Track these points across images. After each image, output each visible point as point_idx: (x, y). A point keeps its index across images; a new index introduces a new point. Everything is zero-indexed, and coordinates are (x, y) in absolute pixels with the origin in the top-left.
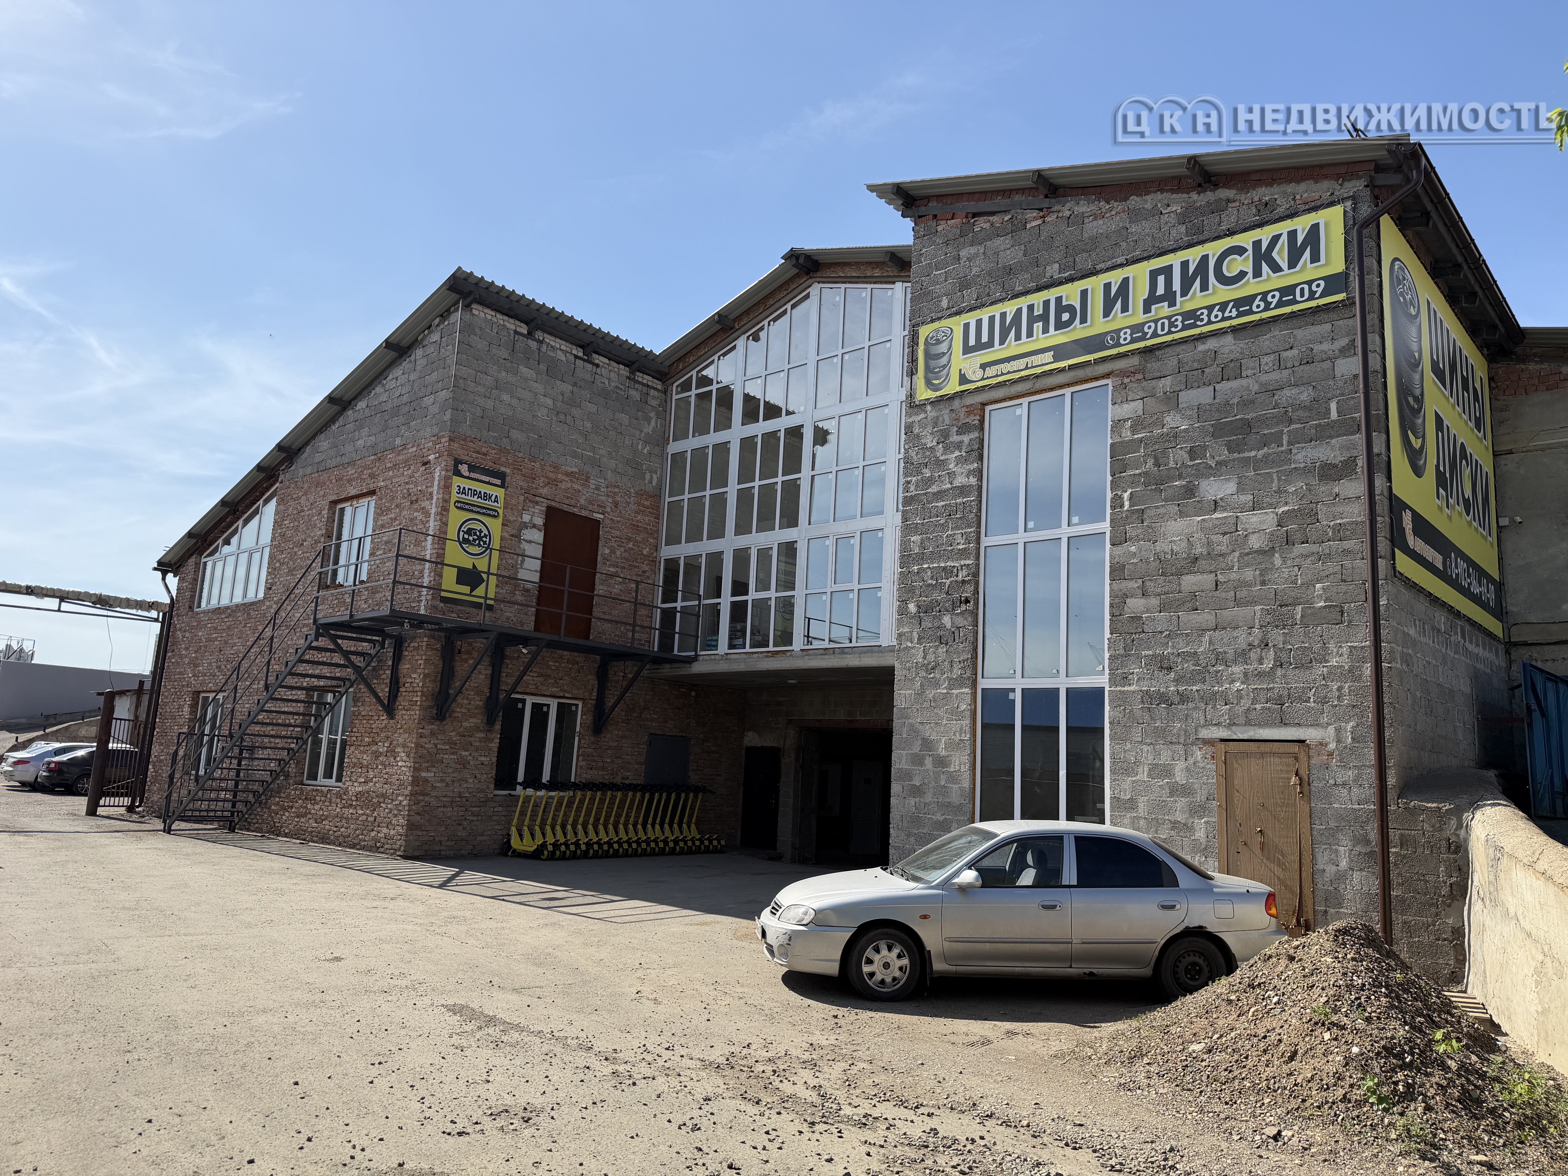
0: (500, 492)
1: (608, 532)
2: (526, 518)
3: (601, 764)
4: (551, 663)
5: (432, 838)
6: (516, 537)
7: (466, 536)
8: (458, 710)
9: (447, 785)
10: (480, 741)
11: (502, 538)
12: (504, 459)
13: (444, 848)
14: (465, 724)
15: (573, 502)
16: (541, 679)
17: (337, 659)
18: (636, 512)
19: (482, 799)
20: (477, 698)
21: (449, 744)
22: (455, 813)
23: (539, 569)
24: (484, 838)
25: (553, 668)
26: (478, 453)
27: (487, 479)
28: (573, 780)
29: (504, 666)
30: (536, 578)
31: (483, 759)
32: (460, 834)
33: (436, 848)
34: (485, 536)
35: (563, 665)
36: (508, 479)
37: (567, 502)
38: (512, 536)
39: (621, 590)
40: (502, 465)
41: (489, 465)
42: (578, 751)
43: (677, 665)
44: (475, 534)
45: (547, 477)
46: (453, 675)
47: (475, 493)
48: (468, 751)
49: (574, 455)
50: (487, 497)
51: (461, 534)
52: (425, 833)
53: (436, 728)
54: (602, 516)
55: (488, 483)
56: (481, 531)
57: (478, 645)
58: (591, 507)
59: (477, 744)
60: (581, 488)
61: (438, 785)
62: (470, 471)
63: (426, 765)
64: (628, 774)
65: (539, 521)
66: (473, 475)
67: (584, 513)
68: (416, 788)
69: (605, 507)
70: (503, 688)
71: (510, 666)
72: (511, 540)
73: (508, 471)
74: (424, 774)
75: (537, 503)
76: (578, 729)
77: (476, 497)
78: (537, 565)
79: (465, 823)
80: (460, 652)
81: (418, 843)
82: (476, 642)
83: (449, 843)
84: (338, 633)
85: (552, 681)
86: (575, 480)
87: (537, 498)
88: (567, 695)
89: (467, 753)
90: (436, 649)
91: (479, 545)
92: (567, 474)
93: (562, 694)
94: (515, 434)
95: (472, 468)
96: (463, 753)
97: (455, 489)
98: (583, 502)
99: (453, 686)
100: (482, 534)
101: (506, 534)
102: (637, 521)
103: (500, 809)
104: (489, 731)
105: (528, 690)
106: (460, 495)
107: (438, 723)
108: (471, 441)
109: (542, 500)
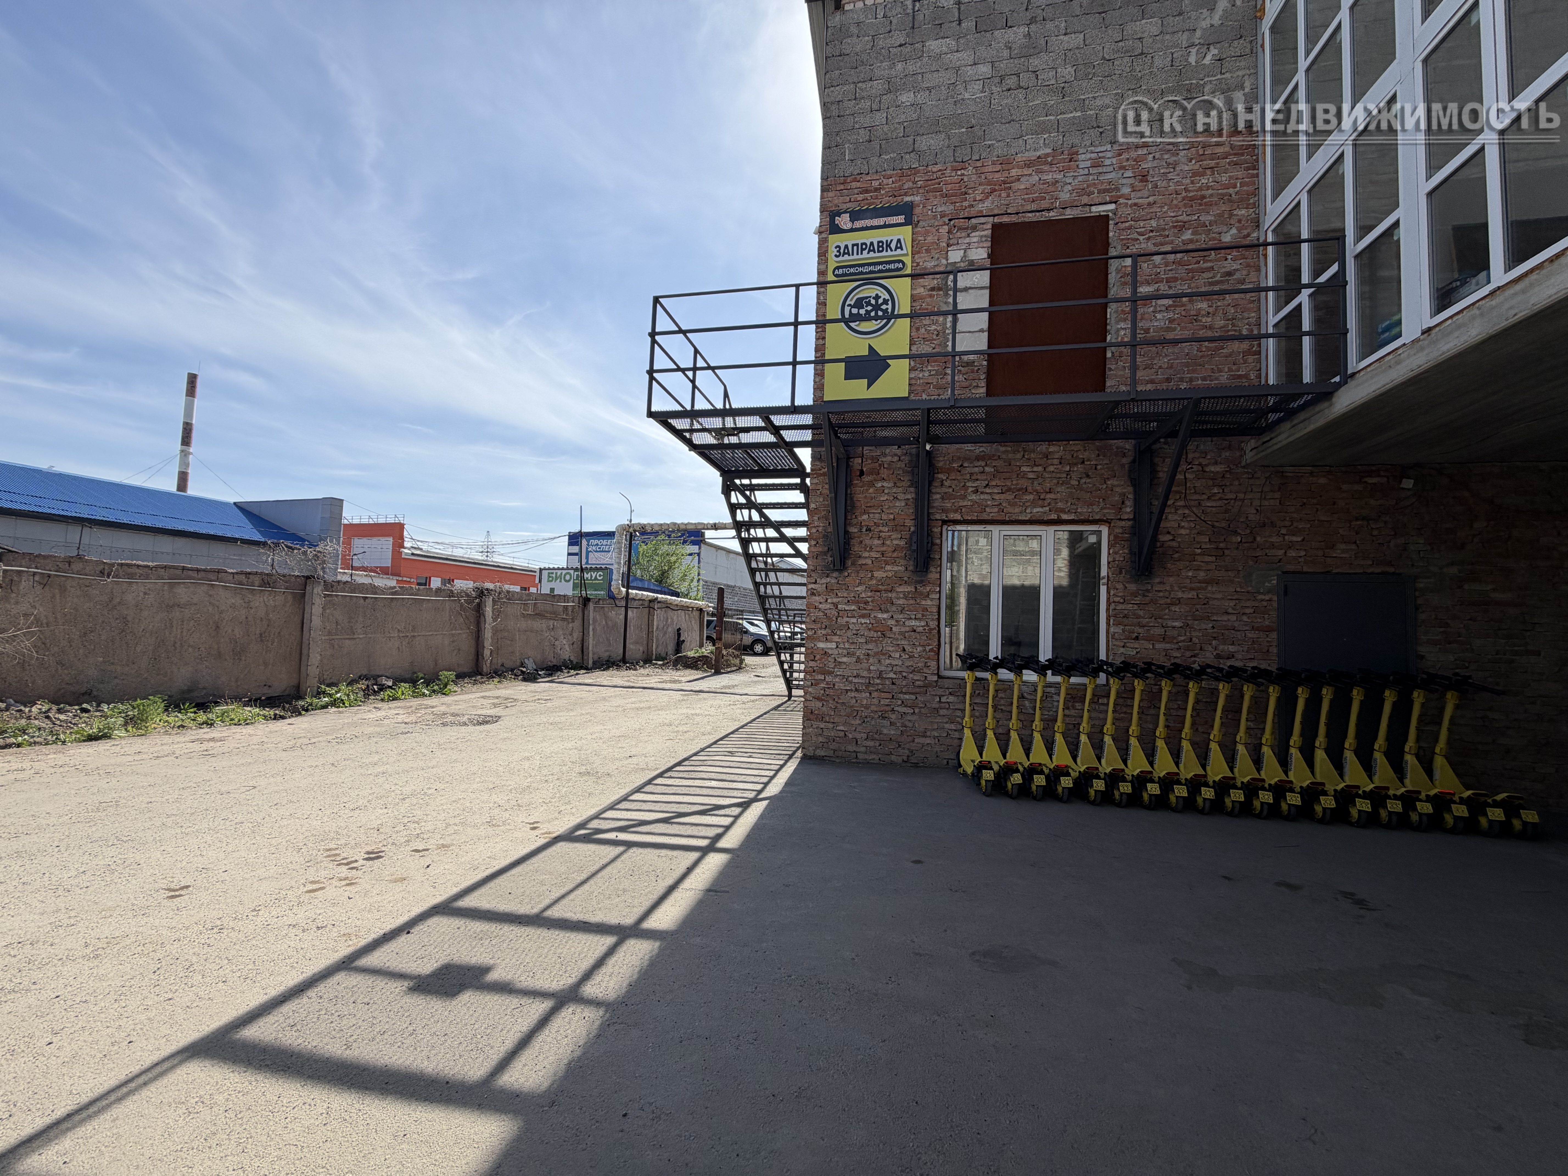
0: (905, 234)
1: (1130, 228)
2: (955, 256)
4: (1024, 469)
5: (842, 734)
6: (940, 289)
7: (855, 311)
8: (866, 554)
9: (858, 660)
10: (905, 598)
11: (914, 299)
12: (909, 185)
13: (863, 749)
14: (878, 574)
15: (1045, 204)
16: (1009, 496)
18: (1195, 174)
19: (918, 683)
20: (895, 535)
21: (854, 603)
22: (875, 701)
23: (985, 326)
24: (928, 741)
25: (1031, 476)
26: (867, 191)
27: (881, 221)
28: (1103, 656)
29: (936, 484)
30: (981, 343)
31: (913, 623)
32: (885, 731)
33: (850, 748)
34: (885, 302)
35: (1051, 468)
36: (917, 210)
37: (1034, 207)
38: (933, 289)
39: (1171, 321)
40: (906, 194)
41: (886, 201)
42: (1108, 610)
44: (869, 304)
45: (989, 183)
46: (853, 507)
47: (862, 247)
48: (887, 611)
49: (1043, 129)
50: (883, 246)
51: (847, 309)
52: (831, 726)
53: (834, 581)
54: (1112, 206)
55: (885, 226)
56: (877, 297)
57: (889, 458)
58: (1085, 200)
59: (901, 602)
60: (1059, 176)
61: (845, 660)
62: (852, 220)
65: (980, 254)
66: (858, 224)
67: (1070, 214)
69: (1117, 189)
71: (946, 484)
72: (931, 296)
73: (917, 199)
75: (974, 228)
76: (1104, 572)
77: (865, 252)
78: (982, 320)
79: (893, 716)
80: (862, 473)
81: (821, 739)
82: (885, 455)
83: (870, 743)
86: (1046, 168)
87: (974, 221)
89: (885, 616)
90: (824, 474)
91: (876, 318)
92: (1029, 164)
93: (1054, 516)
94: (927, 142)
95: (855, 216)
96: (880, 615)
98: (1065, 196)
99: (854, 521)
100: (880, 301)
101: (921, 290)
102: (1200, 189)
104: (921, 582)
106: (841, 258)
107: (835, 574)
109: (983, 220)
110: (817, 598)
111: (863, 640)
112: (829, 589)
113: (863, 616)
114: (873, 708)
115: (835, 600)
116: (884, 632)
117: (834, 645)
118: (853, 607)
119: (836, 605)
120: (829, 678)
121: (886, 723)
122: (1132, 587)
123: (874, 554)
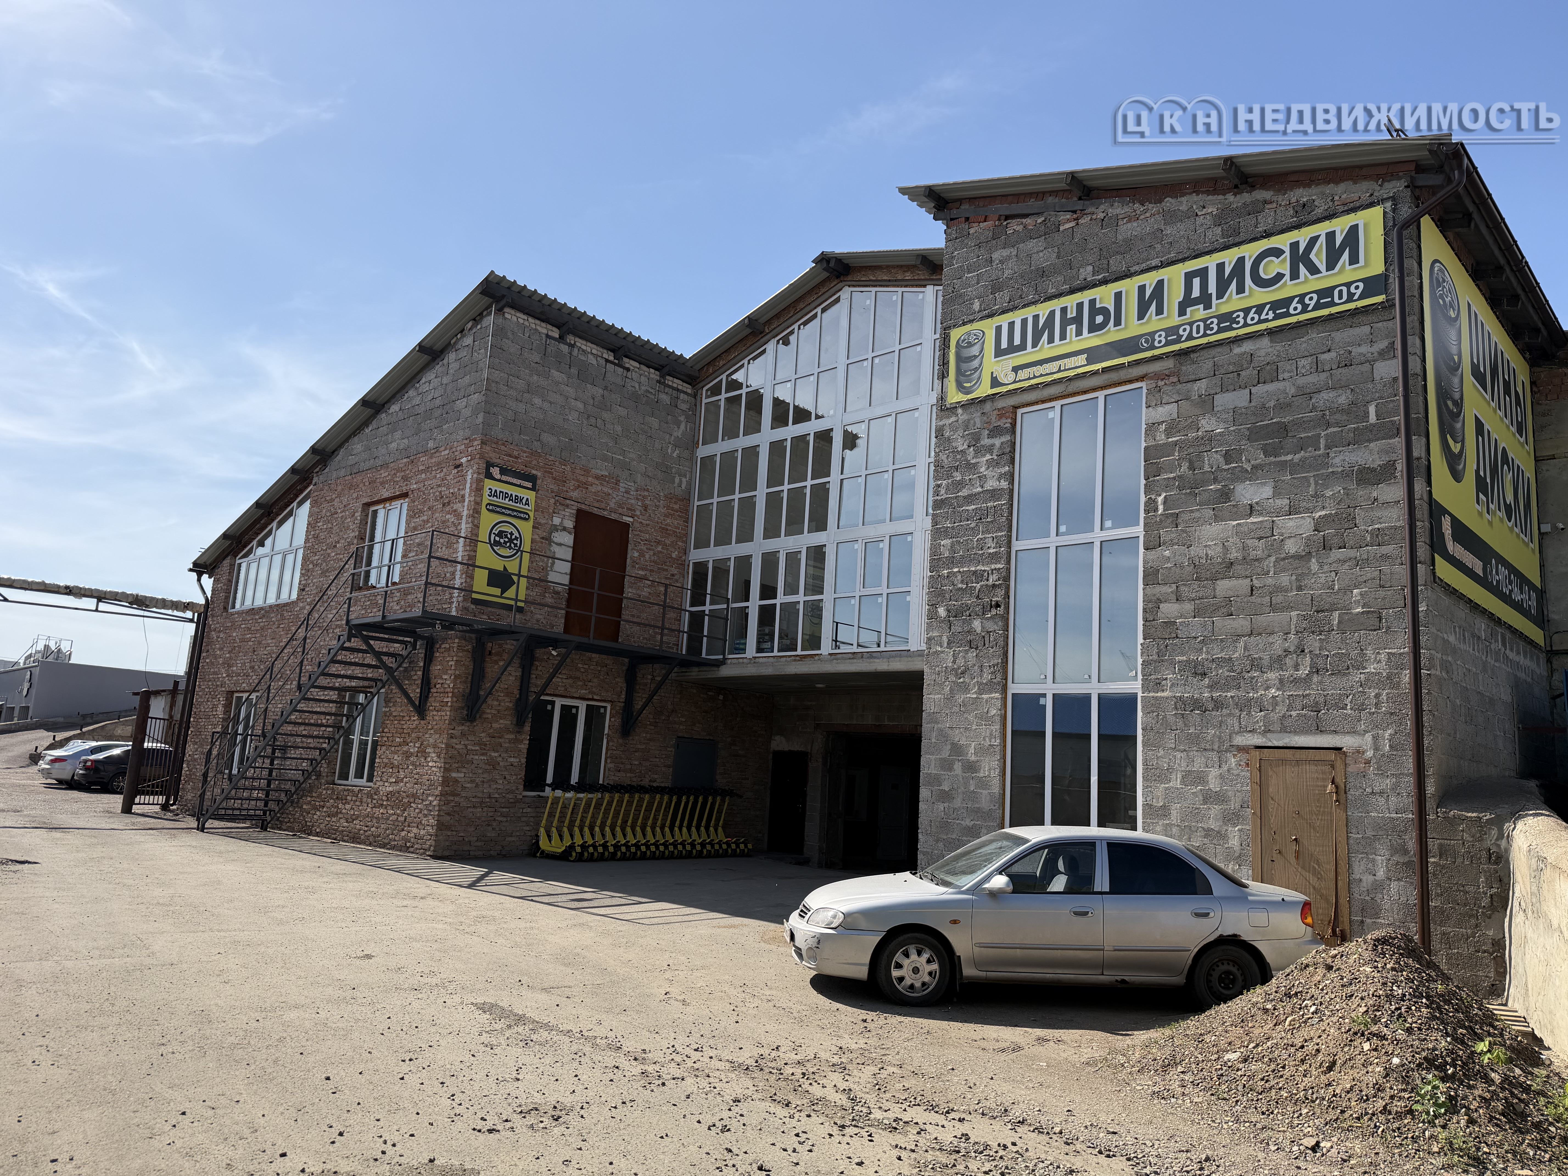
0: (531, 495)
1: (638, 535)
2: (557, 521)
3: (629, 767)
4: (580, 665)
5: (461, 839)
6: (547, 539)
7: (497, 539)
8: (488, 711)
9: (477, 786)
10: (510, 742)
11: (533, 541)
12: (534, 462)
13: (473, 848)
14: (495, 725)
15: (603, 505)
16: (570, 681)
17: (369, 659)
18: (666, 516)
19: (511, 800)
20: (507, 699)
21: (479, 744)
22: (485, 814)
23: (568, 571)
24: (513, 839)
25: (582, 670)
26: (510, 456)
27: (518, 482)
28: (601, 782)
29: (534, 668)
30: (566, 580)
31: (512, 760)
32: (489, 835)
33: (466, 848)
34: (516, 538)
35: (592, 667)
36: (539, 482)
37: (597, 505)
38: (543, 538)
39: (650, 593)
40: (533, 468)
41: (520, 468)
42: (606, 753)
43: (705, 668)
44: (506, 536)
45: (578, 481)
46: (484, 677)
47: (506, 496)
48: (498, 752)
49: (605, 459)
50: (518, 500)
51: (493, 536)
52: (454, 833)
53: (466, 728)
54: (631, 520)
55: (520, 486)
56: (512, 534)
57: (509, 646)
58: (620, 511)
59: (507, 745)
60: (610, 492)
61: (468, 785)
62: (501, 474)
63: (456, 765)
64: (656, 776)
65: (570, 524)
66: (504, 478)
67: (614, 516)
68: (447, 789)
69: (634, 511)
70: (532, 689)
71: (539, 668)
72: (542, 543)
73: (539, 474)
74: (454, 775)
75: (567, 506)
76: (606, 732)
77: (507, 499)
78: (566, 567)
79: (494, 824)
80: (490, 653)
81: (447, 844)
82: (507, 644)
83: (479, 844)
84: (371, 634)
85: (580, 683)
86: (605, 483)
87: (568, 502)
88: (595, 697)
89: (496, 754)
90: (467, 651)
91: (510, 548)
92: (597, 477)
93: (590, 697)
94: (546, 437)
95: (503, 471)
96: (493, 754)
97: (486, 492)
98: (612, 505)
99: (483, 687)
100: (513, 537)
101: (536, 537)
102: (666, 525)
103: (529, 810)
104: (519, 732)
105: (557, 692)
106: (491, 498)
107: (468, 724)
108: (503, 444)
109: (573, 503)
110: (454, 740)
111: (480, 771)
112: (463, 734)
113: (483, 754)
114: (483, 819)
115: (466, 742)
116: (493, 765)
117: (462, 775)
118: (477, 748)
119: (466, 746)
120: (457, 799)
121: (490, 828)
122: (621, 741)
123: (493, 712)
